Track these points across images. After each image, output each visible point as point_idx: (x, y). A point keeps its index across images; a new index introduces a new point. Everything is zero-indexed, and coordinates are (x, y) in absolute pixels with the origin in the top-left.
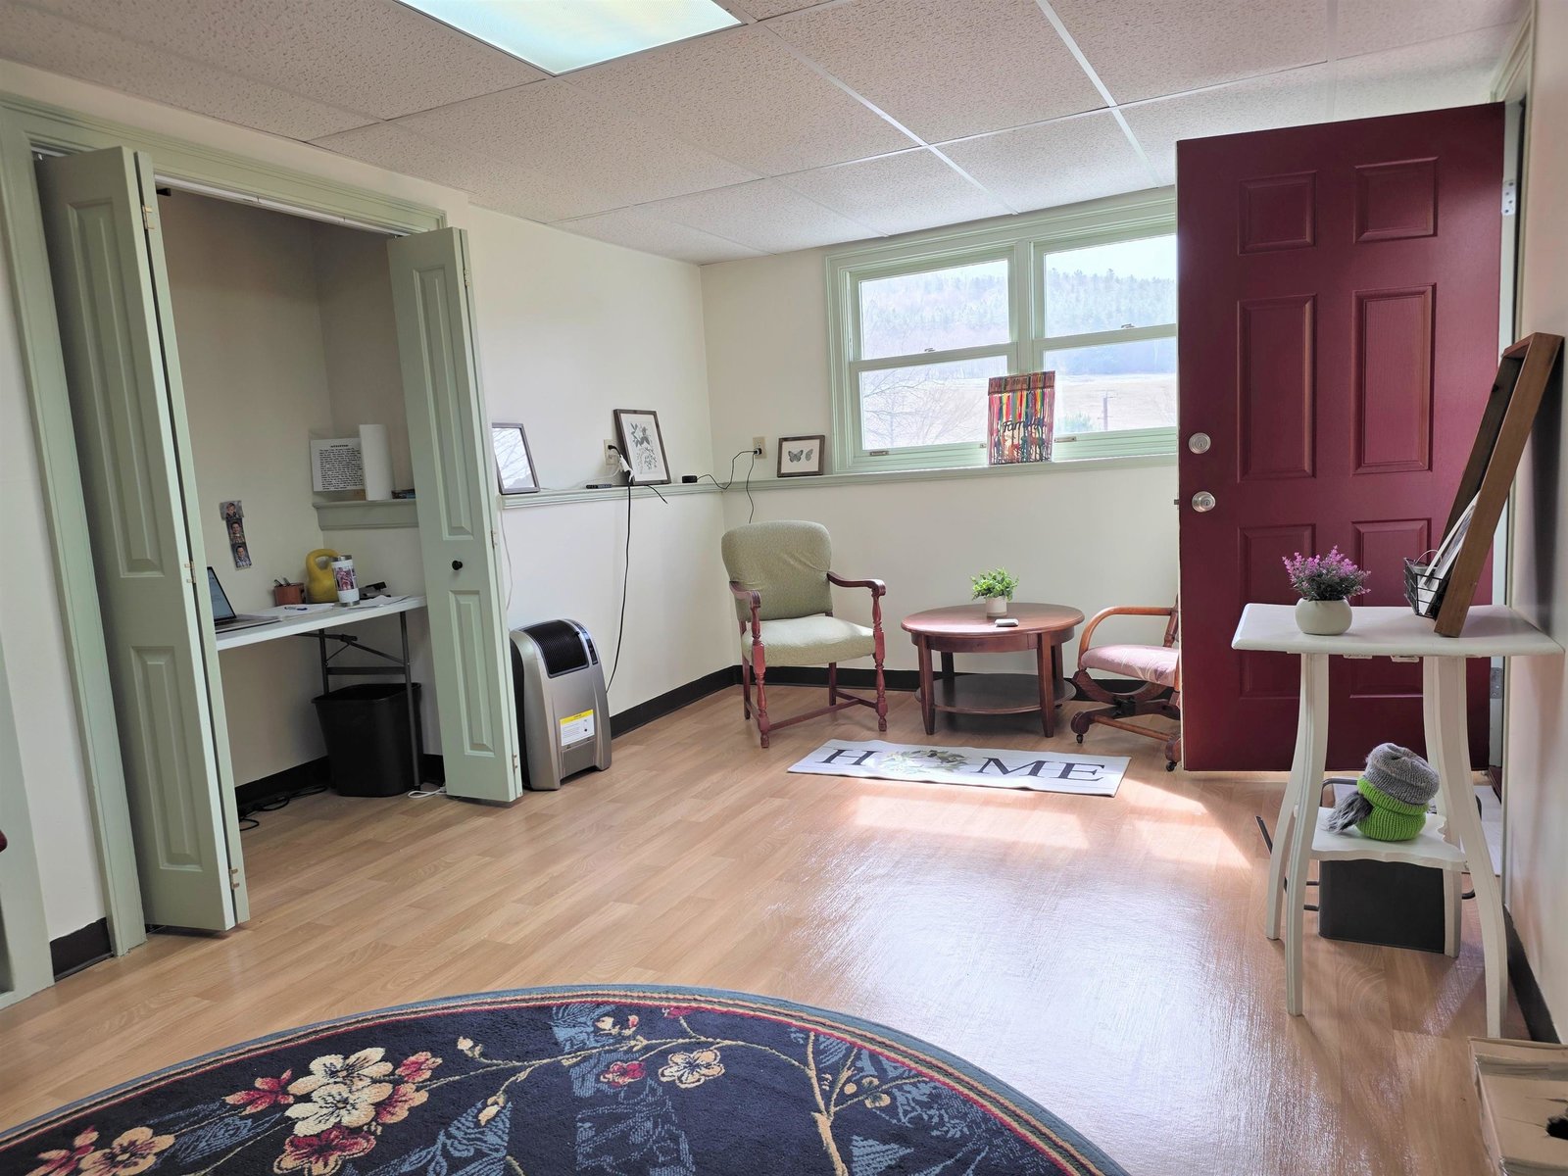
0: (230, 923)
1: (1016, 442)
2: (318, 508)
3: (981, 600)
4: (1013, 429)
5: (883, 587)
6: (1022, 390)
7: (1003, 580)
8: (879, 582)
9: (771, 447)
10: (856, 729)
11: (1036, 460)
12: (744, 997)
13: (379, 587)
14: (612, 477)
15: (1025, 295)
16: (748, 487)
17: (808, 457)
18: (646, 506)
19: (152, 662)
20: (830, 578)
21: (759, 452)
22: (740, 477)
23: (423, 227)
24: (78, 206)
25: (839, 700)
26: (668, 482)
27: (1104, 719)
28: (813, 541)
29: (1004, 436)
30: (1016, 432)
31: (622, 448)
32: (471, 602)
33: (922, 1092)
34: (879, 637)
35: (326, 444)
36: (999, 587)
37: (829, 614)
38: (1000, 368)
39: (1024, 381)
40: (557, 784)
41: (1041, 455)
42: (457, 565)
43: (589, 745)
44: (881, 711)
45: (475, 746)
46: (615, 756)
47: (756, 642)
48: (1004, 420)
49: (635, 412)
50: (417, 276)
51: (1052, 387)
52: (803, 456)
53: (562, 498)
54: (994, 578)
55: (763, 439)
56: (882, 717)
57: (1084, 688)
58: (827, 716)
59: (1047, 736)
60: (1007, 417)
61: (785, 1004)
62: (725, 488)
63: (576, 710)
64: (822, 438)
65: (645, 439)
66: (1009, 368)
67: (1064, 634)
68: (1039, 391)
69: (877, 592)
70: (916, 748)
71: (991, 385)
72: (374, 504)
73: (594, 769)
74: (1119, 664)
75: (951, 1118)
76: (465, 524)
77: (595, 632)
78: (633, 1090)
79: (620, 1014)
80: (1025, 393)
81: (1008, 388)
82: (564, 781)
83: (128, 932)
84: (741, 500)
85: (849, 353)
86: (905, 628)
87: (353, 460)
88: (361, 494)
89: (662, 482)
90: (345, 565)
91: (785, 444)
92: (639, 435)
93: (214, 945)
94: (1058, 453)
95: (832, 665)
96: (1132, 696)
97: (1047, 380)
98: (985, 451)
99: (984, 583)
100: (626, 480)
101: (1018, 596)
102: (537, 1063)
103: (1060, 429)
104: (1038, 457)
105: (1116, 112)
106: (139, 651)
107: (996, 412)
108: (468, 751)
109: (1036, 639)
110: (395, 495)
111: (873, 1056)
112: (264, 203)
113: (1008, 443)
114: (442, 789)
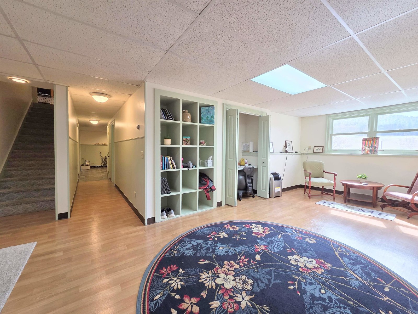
0: (235, 206)
1: (369, 150)
2: (242, 153)
3: (359, 179)
4: (368, 148)
5: (337, 174)
6: (371, 140)
7: (365, 176)
8: (336, 173)
9: (312, 148)
10: (328, 199)
11: (373, 154)
12: (317, 234)
13: (250, 164)
14: (284, 151)
15: (373, 123)
16: (307, 154)
17: (320, 150)
18: (290, 156)
19: (230, 171)
20: (324, 171)
21: (309, 148)
22: (305, 152)
23: (264, 115)
24: (230, 116)
25: (323, 193)
26: (293, 152)
27: (389, 206)
28: (321, 165)
29: (366, 149)
30: (369, 148)
31: (286, 147)
32: (265, 168)
33: (356, 255)
34: (335, 183)
35: (244, 144)
36: (364, 177)
37: (323, 178)
38: (366, 136)
39: (372, 139)
40: (274, 198)
41: (375, 153)
42: (263, 162)
43: (279, 192)
44: (334, 197)
45: (262, 189)
46: (282, 195)
47: (310, 181)
48: (366, 146)
49: (289, 141)
50: (263, 122)
51: (379, 140)
52: (319, 150)
53: (277, 154)
54: (362, 175)
55: (311, 146)
56: (334, 198)
57: (384, 199)
58: (321, 196)
59: (373, 207)
60: (367, 145)
61: (325, 236)
62: (302, 154)
63: (278, 187)
64: (323, 147)
65: (290, 145)
66: (368, 136)
67: (379, 188)
68: (375, 141)
69: (335, 175)
70: (342, 204)
71: (363, 139)
72: (250, 153)
73: (279, 196)
74: (395, 196)
75: (362, 260)
76: (265, 157)
77: (281, 175)
78: (301, 241)
79: (296, 231)
80: (372, 141)
81: (367, 140)
82: (275, 197)
83: (223, 204)
84: (305, 156)
85: (330, 132)
86: (341, 182)
87: (248, 146)
88: (249, 151)
89: (292, 152)
90: (247, 161)
91: (315, 147)
92: (289, 145)
93: (233, 208)
94: (379, 153)
95: (323, 187)
96: (397, 203)
97: (377, 139)
98: (361, 151)
99: (360, 176)
100: (286, 151)
101: (368, 180)
102: (285, 233)
103: (380, 148)
104: (374, 153)
105: (403, 92)
106: (229, 169)
107: (364, 144)
108: (261, 190)
109: (373, 188)
110: (254, 152)
111: (344, 248)
112: (247, 113)
113: (367, 150)
114: (256, 194)
